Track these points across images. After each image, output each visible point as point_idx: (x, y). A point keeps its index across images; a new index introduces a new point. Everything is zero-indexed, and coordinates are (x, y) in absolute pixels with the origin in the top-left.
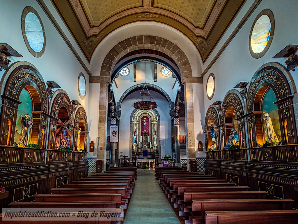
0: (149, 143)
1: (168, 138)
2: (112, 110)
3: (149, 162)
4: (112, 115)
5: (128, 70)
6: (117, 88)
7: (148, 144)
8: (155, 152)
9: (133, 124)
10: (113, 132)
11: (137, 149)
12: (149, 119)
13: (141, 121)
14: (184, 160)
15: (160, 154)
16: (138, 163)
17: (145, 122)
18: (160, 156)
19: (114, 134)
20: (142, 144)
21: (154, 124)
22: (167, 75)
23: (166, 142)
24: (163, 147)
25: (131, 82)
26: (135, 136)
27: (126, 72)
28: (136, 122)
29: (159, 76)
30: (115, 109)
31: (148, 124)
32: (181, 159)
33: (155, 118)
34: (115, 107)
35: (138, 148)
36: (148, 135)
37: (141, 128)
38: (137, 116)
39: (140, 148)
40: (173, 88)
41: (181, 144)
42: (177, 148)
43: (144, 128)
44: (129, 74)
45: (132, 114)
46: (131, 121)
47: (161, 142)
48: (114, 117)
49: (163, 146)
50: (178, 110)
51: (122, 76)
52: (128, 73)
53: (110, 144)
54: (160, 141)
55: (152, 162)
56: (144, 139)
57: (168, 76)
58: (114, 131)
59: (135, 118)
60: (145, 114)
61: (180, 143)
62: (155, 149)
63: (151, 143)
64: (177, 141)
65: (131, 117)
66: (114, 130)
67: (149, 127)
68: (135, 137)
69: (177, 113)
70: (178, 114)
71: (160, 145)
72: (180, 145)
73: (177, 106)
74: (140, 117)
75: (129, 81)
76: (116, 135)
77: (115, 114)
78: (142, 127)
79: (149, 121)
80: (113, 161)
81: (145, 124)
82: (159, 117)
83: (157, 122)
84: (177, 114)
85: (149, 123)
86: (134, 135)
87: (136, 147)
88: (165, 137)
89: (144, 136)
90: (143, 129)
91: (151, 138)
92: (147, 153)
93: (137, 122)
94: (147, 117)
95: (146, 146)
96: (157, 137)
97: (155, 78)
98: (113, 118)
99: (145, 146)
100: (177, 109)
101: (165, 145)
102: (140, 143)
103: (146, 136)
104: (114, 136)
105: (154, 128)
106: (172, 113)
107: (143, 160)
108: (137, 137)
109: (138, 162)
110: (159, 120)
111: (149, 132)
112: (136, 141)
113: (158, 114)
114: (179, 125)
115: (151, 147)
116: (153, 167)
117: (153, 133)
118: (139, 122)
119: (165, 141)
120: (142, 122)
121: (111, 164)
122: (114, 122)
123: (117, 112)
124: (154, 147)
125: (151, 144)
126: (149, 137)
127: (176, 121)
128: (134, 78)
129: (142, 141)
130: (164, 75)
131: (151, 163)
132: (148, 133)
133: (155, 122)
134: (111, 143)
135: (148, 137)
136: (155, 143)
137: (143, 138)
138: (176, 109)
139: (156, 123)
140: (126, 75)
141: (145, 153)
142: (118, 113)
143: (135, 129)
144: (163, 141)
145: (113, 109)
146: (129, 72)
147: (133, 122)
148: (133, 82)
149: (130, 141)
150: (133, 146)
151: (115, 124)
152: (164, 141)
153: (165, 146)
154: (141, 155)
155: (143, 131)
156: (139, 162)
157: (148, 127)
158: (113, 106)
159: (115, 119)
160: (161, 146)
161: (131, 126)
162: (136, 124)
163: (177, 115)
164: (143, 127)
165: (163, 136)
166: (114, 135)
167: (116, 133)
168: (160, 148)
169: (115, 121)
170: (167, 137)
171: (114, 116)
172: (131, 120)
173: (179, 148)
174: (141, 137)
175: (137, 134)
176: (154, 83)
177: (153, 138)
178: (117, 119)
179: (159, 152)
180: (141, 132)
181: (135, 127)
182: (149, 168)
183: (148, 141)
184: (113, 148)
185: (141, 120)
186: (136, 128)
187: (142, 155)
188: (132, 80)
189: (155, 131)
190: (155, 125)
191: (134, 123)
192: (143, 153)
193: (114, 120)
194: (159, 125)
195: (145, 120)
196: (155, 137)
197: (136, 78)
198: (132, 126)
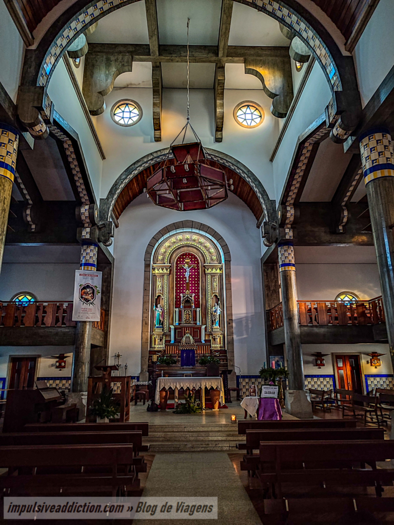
0: (200, 329)
1: (255, 313)
2: (83, 218)
3: (203, 388)
4: (84, 233)
5: (136, 111)
6: (103, 157)
7: (196, 332)
8: (217, 354)
9: (154, 276)
10: (84, 288)
11: (164, 345)
12: (198, 263)
13: (177, 267)
14: (315, 379)
15: (233, 360)
16: (164, 394)
17: (188, 270)
18: (233, 366)
19: (87, 294)
20: (179, 331)
21: (213, 275)
22: (253, 124)
23: (250, 326)
24: (241, 341)
25: (144, 142)
26: (159, 309)
27: (132, 115)
28: (162, 269)
29: (230, 127)
30: (91, 216)
31: (195, 275)
32: (307, 376)
33: (214, 258)
34: (91, 209)
35: (168, 342)
36: (197, 306)
37: (176, 287)
38: (165, 252)
39: (172, 341)
40: (272, 160)
41: (302, 329)
42: (291, 339)
43: (183, 287)
44: (140, 119)
45: (151, 245)
46: (147, 266)
47: (234, 325)
48: (88, 243)
49: (240, 337)
50: (292, 219)
51: (121, 125)
52: (135, 119)
53: (75, 327)
54: (230, 321)
55: (212, 388)
56: (184, 317)
57: (254, 127)
58: (88, 287)
59: (160, 257)
60: (185, 248)
61: (301, 326)
62: (217, 346)
63: (204, 327)
64: (290, 319)
65: (148, 253)
66: (89, 282)
67: (198, 284)
68: (158, 312)
69: (287, 231)
70: (291, 234)
71: (230, 333)
72: (299, 331)
73: (288, 208)
74: (174, 255)
75: (139, 140)
76: (93, 297)
77: (91, 233)
78: (179, 284)
79: (198, 266)
80: (81, 385)
81: (187, 275)
82: (227, 253)
83: (221, 269)
84: (289, 234)
85: (198, 273)
86: (157, 307)
87: (161, 340)
88: (247, 309)
89: (185, 307)
90: (183, 289)
91: (205, 314)
92: (193, 356)
93: (165, 271)
94: (192, 255)
95: (191, 338)
96: (223, 312)
97: (217, 130)
98: (85, 247)
99: (188, 338)
100: (288, 215)
101: (247, 334)
102: (172, 327)
103: (191, 307)
104: (87, 300)
105: (212, 286)
106: (271, 231)
107: (179, 381)
108: (163, 312)
109: (164, 389)
110: (228, 262)
111: (199, 298)
112: (161, 323)
113: (225, 247)
114: (294, 268)
115: (205, 340)
116: (217, 405)
117: (211, 301)
118: (170, 271)
119: (247, 323)
120: (180, 269)
121: (73, 394)
122: (88, 258)
123: (100, 229)
124: (214, 339)
125: (206, 331)
126: (198, 310)
127: (286, 254)
128: (155, 130)
129: (177, 322)
130: (245, 123)
131: (210, 392)
132: (195, 301)
133: (214, 271)
134: (76, 322)
135: (196, 311)
136: (216, 326)
137: (180, 312)
138: (284, 216)
139: (218, 271)
140: (131, 122)
141: (188, 358)
142: (103, 230)
143: (160, 288)
144: (240, 321)
145: (87, 214)
146: (141, 115)
147: (154, 269)
148: (151, 142)
149: (144, 323)
150: (153, 337)
151: (92, 265)
152: (244, 323)
153: (245, 336)
154: (175, 362)
155: (181, 295)
156: (167, 388)
157: (195, 284)
158: (87, 207)
159: (92, 247)
160: (235, 337)
161: (146, 279)
162: (162, 276)
163: (287, 237)
164: (183, 284)
165: (241, 308)
166: (89, 297)
167: (93, 293)
168: (231, 342)
169: (92, 254)
170: (252, 311)
171: (88, 236)
172: (148, 263)
173: (298, 340)
174: (177, 310)
175: (164, 302)
176: (217, 147)
177: (211, 314)
178: (100, 249)
179: (228, 355)
180: (176, 298)
181: (159, 284)
182: (201, 409)
183: (196, 324)
184: (83, 338)
185: (177, 263)
186: (163, 286)
187: (179, 364)
188: (150, 137)
189: (216, 296)
190: (217, 279)
191: (156, 271)
192: (182, 356)
193: (88, 251)
194: (228, 276)
195: (187, 263)
196: (215, 311)
197: (160, 129)
198: (149, 280)
